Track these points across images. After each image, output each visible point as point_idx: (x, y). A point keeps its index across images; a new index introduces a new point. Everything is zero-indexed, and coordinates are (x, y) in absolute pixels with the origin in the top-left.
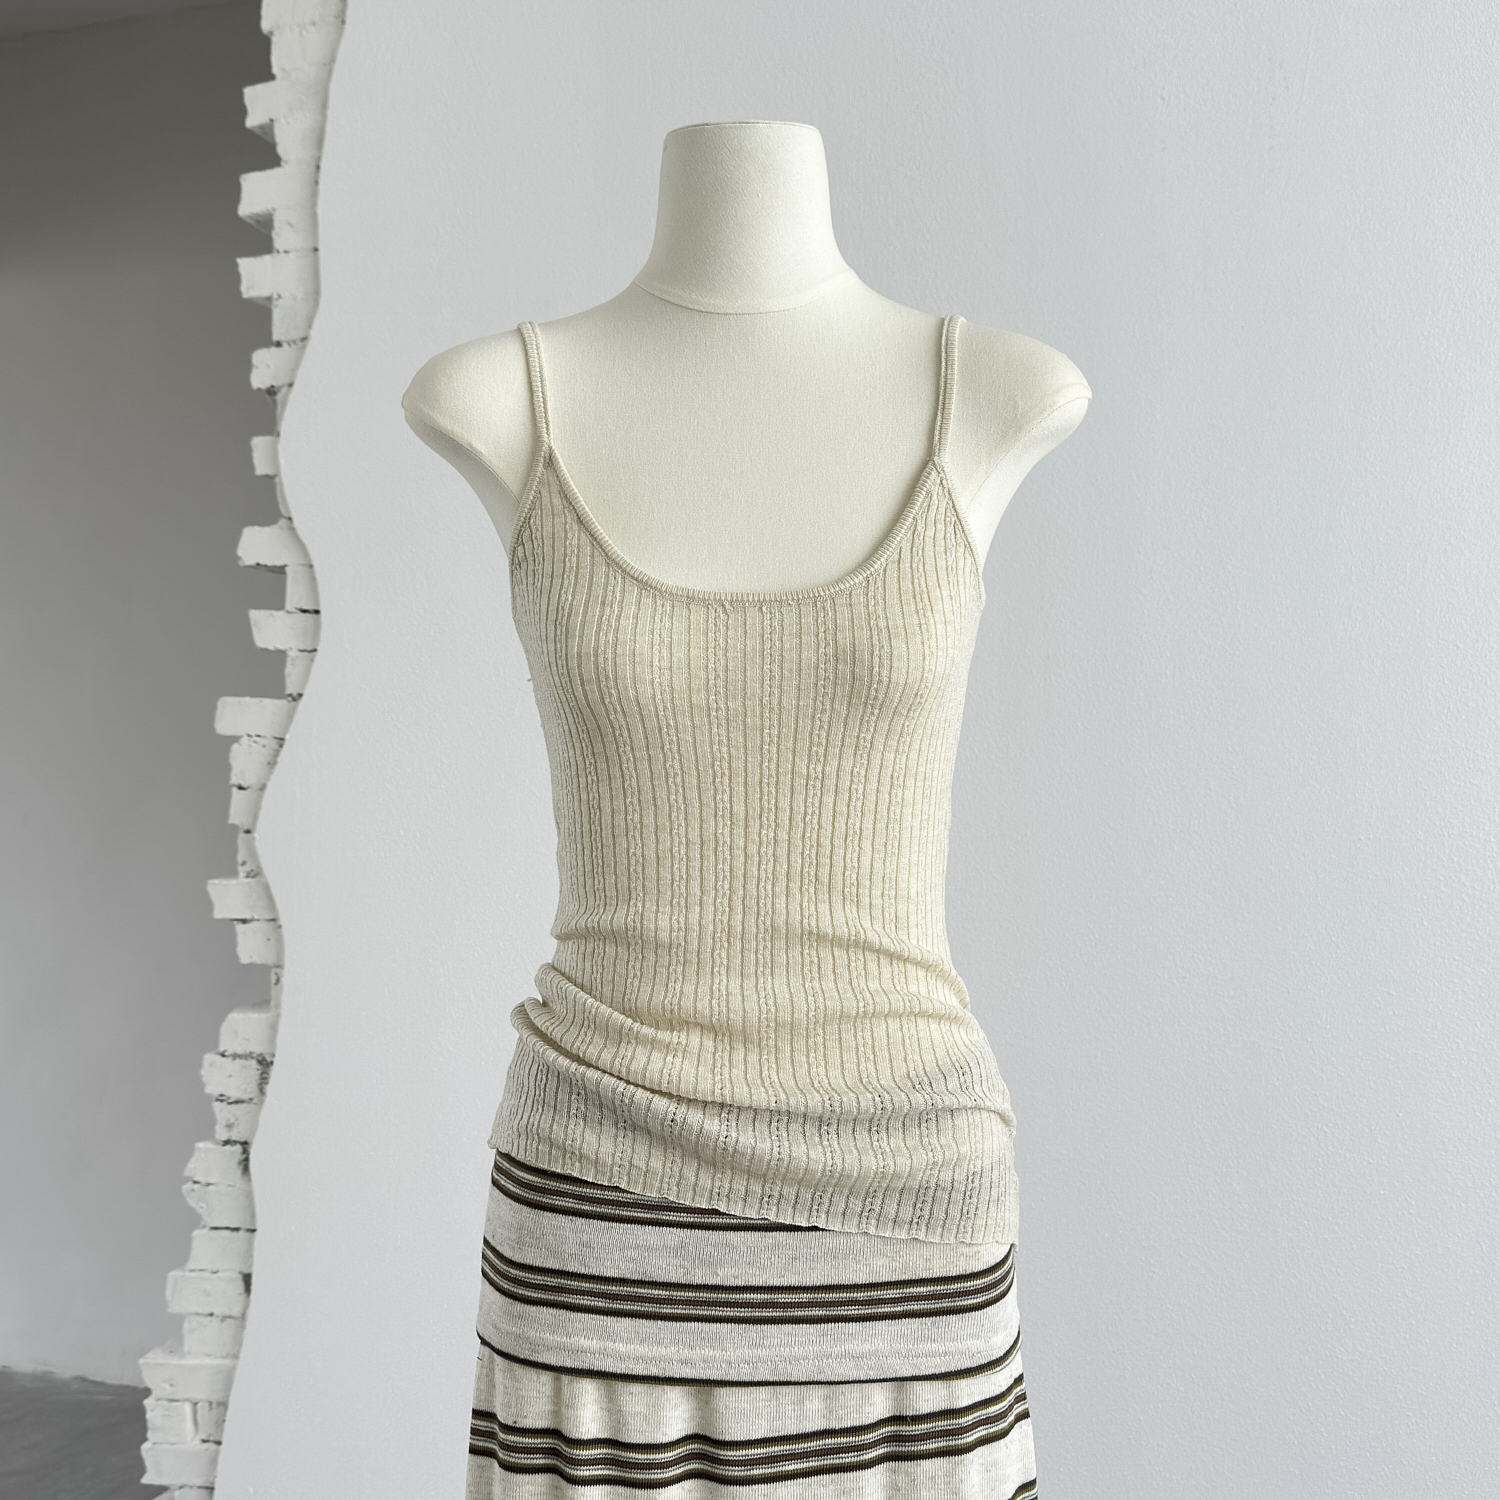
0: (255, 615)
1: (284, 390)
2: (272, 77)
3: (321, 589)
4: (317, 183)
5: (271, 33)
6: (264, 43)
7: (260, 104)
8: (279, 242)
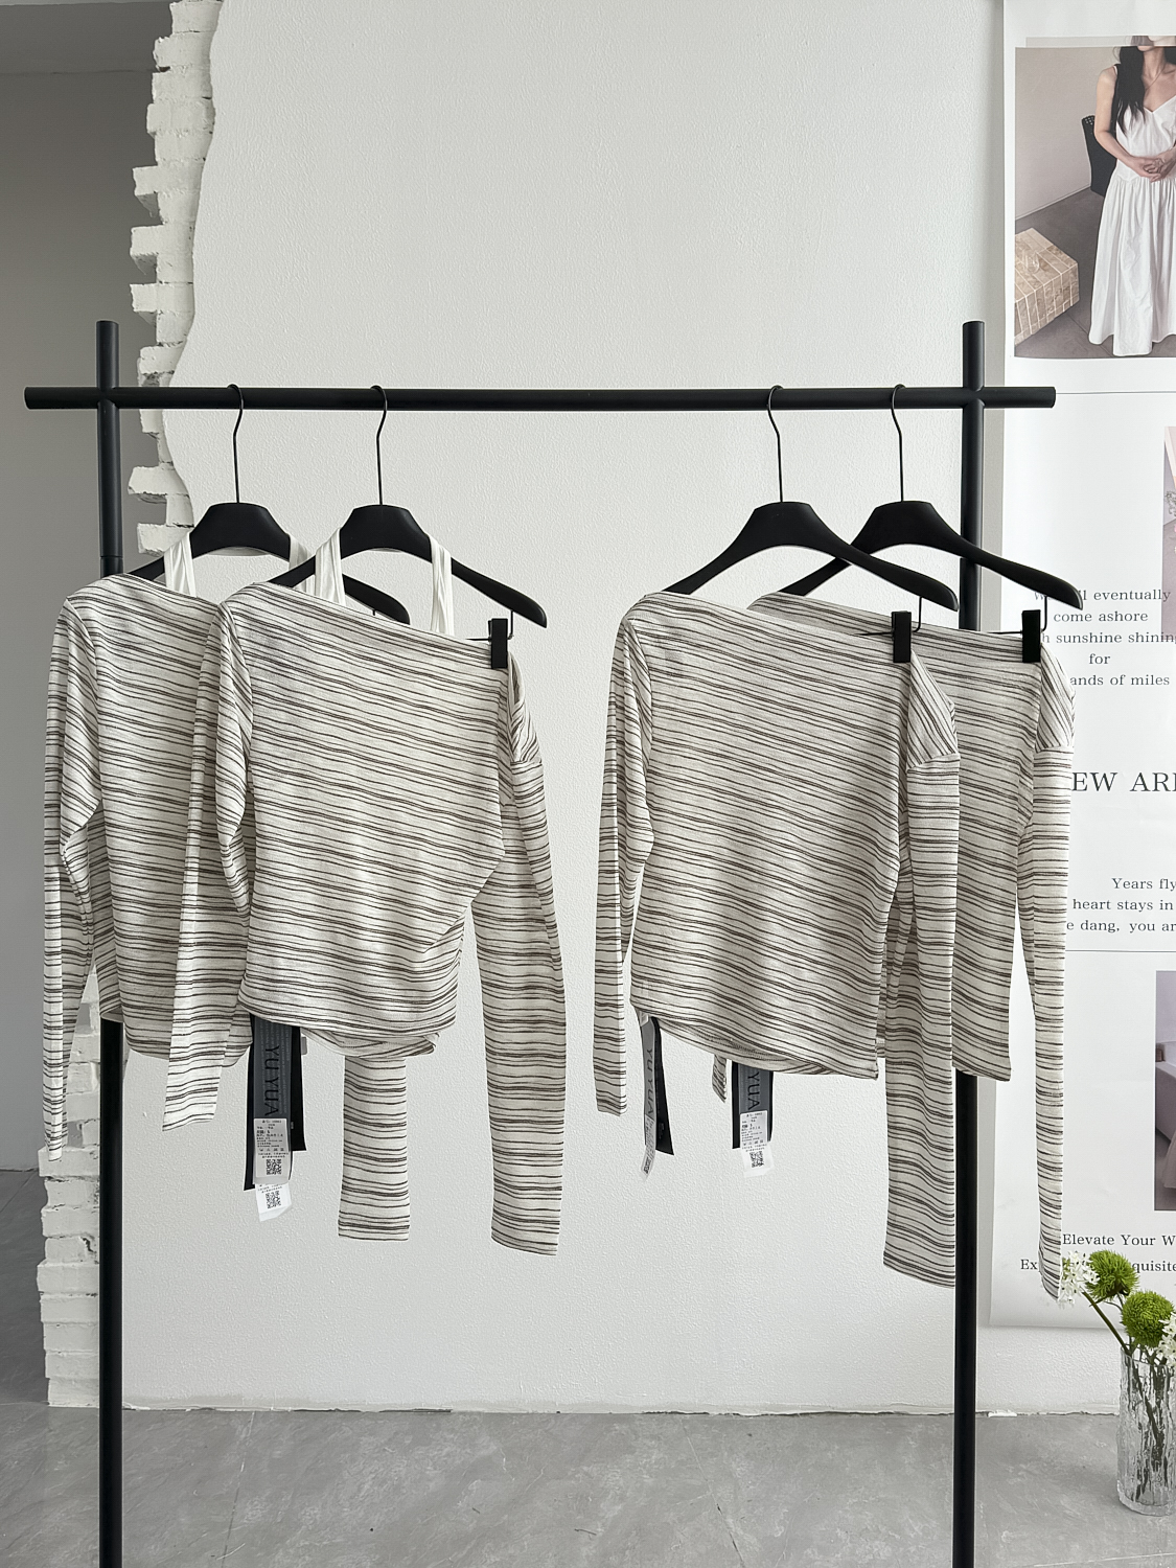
0: (141, 527)
1: (165, 376)
2: (156, 164)
3: (194, 511)
4: (191, 238)
5: (155, 133)
6: (149, 141)
7: (144, 181)
8: (159, 277)
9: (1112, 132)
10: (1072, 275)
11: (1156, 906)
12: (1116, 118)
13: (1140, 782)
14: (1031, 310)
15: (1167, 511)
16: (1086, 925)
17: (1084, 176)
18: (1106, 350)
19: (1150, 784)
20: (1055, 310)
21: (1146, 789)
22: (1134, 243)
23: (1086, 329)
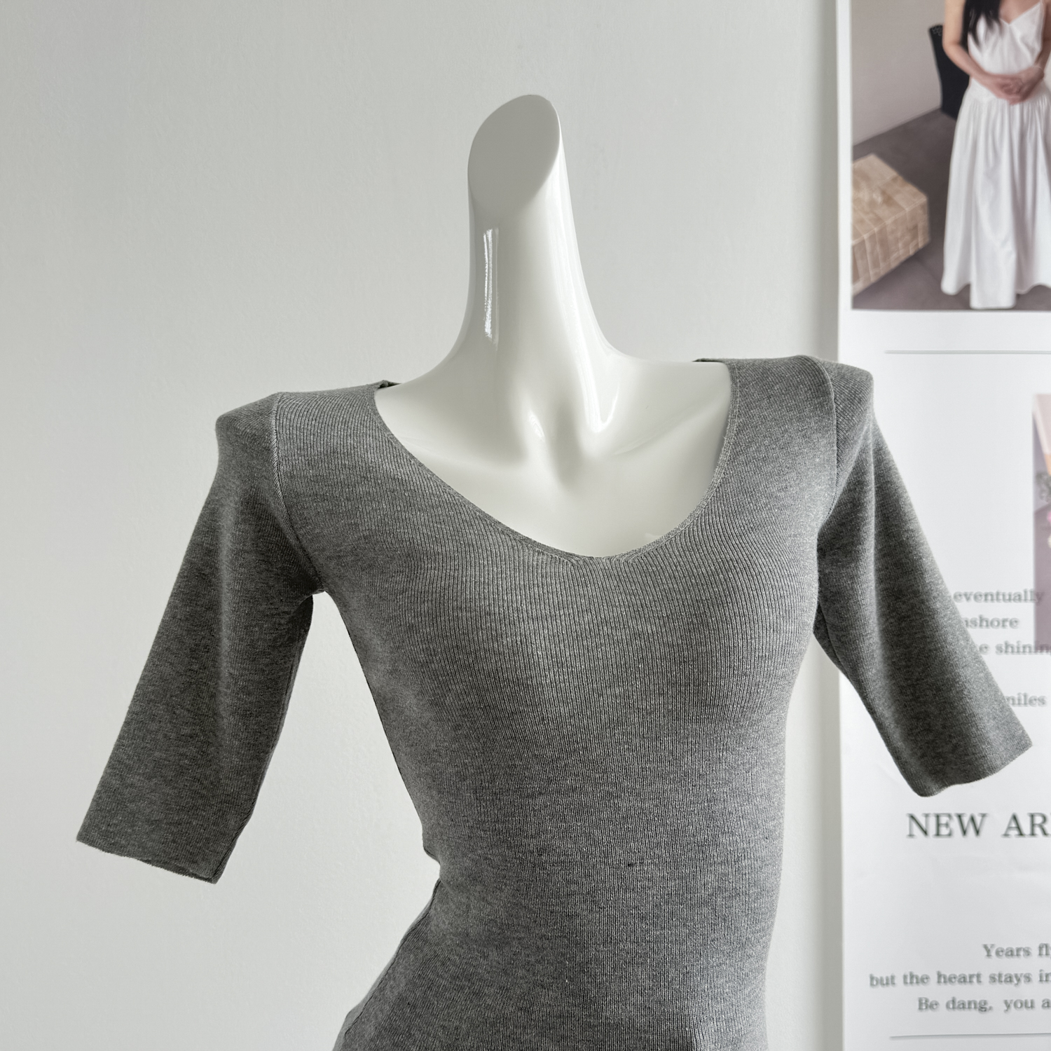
9: (964, 44)
10: (920, 212)
11: (1036, 978)
12: (968, 27)
13: (1014, 825)
14: (872, 253)
15: (1038, 495)
16: (954, 1005)
17: (931, 93)
18: (961, 301)
19: (1026, 828)
20: (901, 252)
21: (1021, 834)
22: (992, 175)
23: (937, 274)
